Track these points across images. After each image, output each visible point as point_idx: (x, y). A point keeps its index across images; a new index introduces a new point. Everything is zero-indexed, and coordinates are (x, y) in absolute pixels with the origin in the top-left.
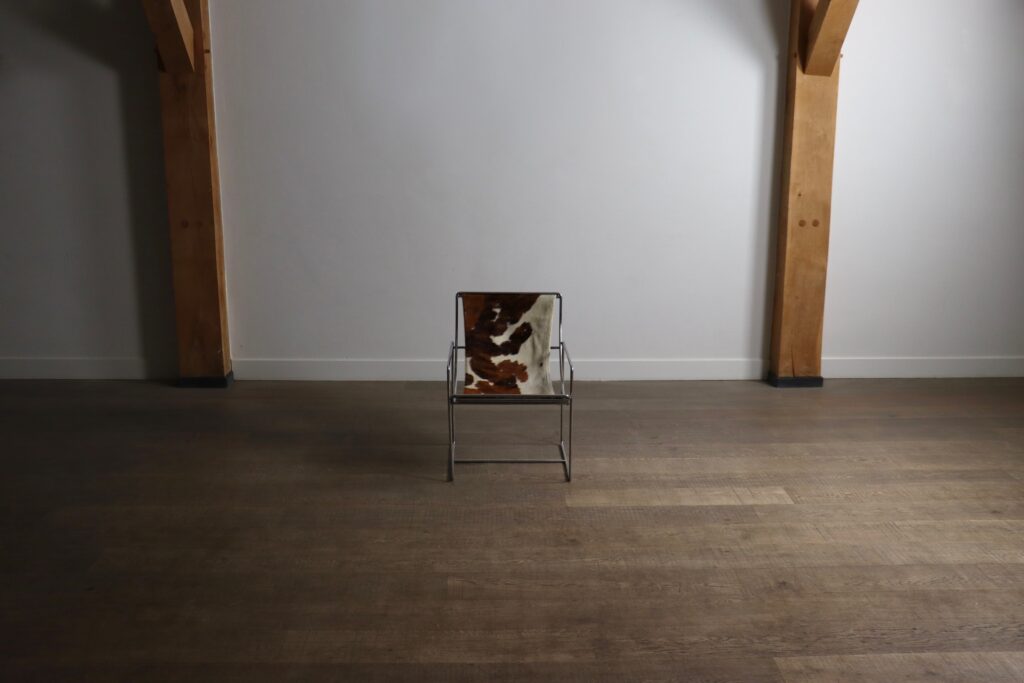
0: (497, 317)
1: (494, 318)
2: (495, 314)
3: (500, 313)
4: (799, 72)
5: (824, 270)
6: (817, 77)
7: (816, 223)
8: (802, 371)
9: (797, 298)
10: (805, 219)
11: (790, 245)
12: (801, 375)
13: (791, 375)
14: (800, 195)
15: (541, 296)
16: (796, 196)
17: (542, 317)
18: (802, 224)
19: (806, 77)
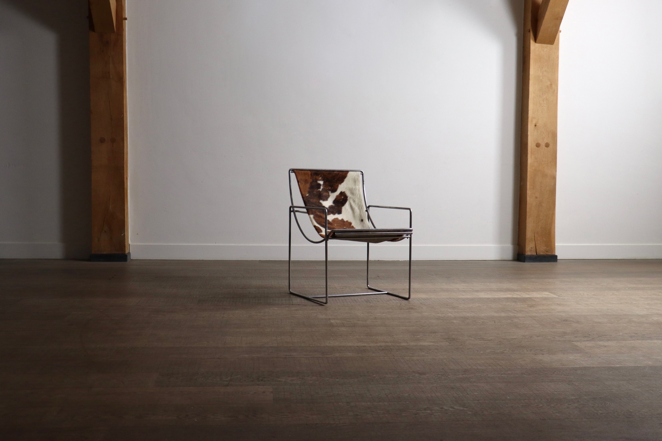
0: (322, 187)
1: (320, 188)
2: (320, 185)
3: (323, 184)
4: (532, 42)
5: (554, 178)
6: (544, 45)
7: (547, 145)
8: (542, 250)
9: (536, 198)
10: (540, 142)
11: (530, 160)
12: (542, 254)
13: (535, 254)
14: (536, 126)
15: (350, 173)
16: (533, 126)
17: (354, 187)
18: (538, 145)
19: (537, 45)
